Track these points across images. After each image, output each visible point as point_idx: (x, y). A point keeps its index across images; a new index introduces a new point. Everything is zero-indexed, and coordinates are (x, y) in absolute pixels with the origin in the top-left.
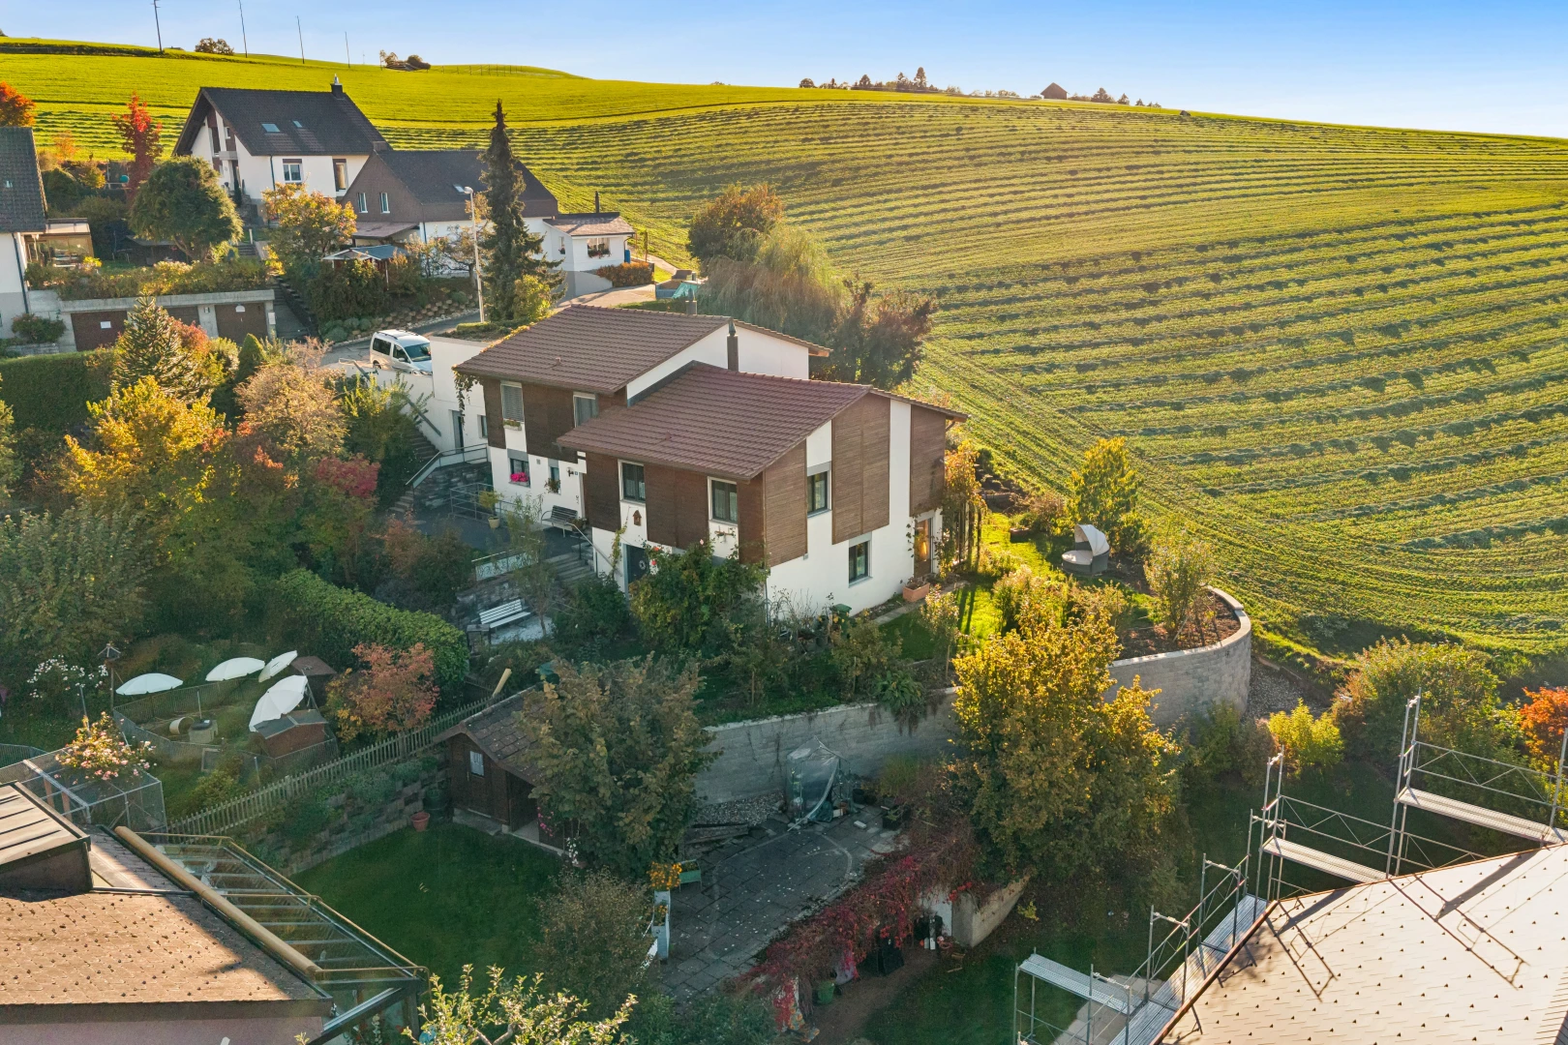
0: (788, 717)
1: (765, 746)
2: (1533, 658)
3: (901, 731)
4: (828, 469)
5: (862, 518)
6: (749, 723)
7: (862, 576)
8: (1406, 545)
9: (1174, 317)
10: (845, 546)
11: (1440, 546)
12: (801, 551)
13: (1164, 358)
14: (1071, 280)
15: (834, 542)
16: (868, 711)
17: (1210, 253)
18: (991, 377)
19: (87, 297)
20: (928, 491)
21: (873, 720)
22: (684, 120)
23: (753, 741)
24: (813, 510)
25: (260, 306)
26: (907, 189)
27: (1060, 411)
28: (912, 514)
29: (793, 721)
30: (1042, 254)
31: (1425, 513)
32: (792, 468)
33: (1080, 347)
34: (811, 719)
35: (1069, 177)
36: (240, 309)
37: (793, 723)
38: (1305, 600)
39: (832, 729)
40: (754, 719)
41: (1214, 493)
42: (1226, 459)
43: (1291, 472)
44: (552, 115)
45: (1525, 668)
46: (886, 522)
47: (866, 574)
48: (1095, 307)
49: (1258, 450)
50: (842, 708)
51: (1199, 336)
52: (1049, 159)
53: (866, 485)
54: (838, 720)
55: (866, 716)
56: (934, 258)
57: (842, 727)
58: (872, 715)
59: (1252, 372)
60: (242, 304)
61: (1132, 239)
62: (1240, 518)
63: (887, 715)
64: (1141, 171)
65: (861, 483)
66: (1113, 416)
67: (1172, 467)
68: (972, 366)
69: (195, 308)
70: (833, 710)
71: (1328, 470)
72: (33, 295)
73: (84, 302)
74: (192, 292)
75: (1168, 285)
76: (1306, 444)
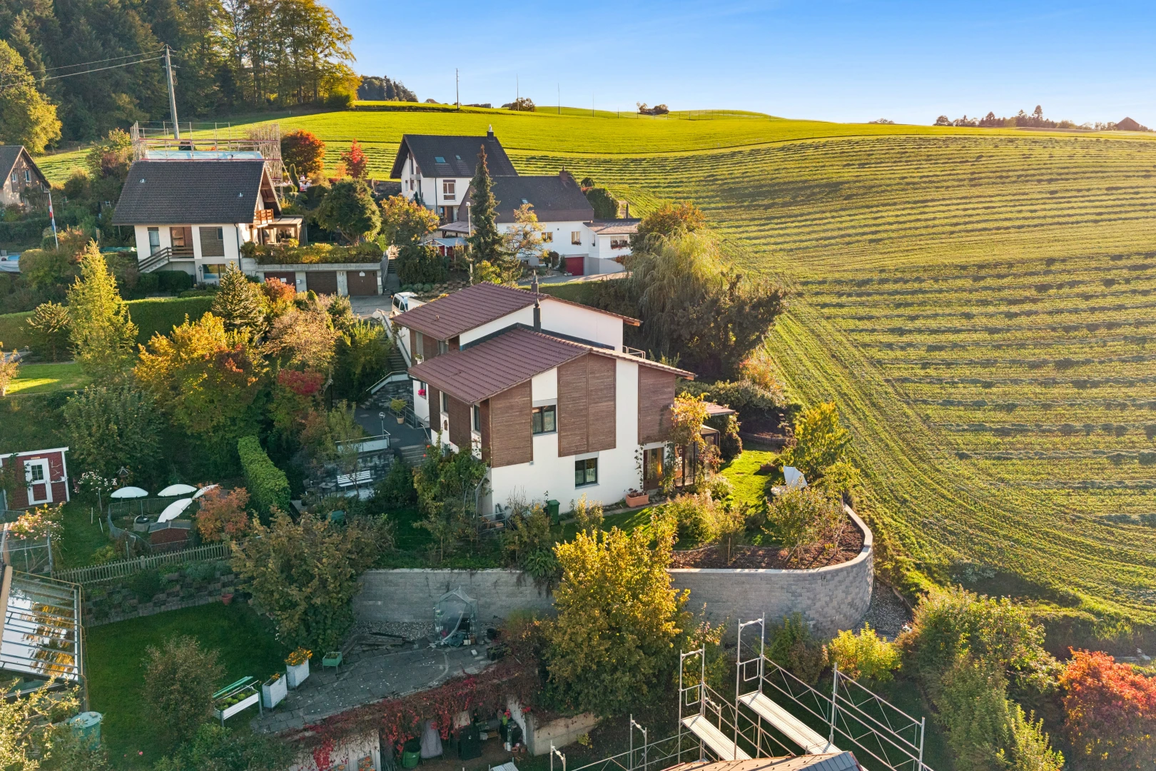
0: (456, 571)
1: (438, 589)
2: (1136, 627)
3: (540, 594)
4: (555, 403)
5: (588, 441)
6: (429, 570)
7: (592, 482)
8: (1101, 517)
9: (1043, 313)
10: (571, 460)
11: (1134, 522)
12: (528, 457)
13: (1008, 346)
14: (977, 279)
15: (560, 455)
16: (516, 576)
17: (1120, 263)
18: (853, 350)
19: (271, 263)
20: (657, 428)
21: (519, 582)
22: (768, 151)
23: (430, 583)
24: (542, 431)
25: (374, 273)
26: (900, 204)
27: (887, 381)
28: (642, 442)
29: (459, 574)
30: (969, 257)
31: (1144, 494)
32: (518, 400)
33: (943, 332)
34: (472, 575)
35: (1049, 196)
36: (362, 274)
37: (460, 576)
38: (971, 549)
39: (489, 584)
40: (433, 568)
41: (962, 456)
42: (997, 430)
43: (1045, 446)
44: (682, 147)
45: (1124, 634)
46: (612, 445)
47: (596, 482)
48: (982, 301)
49: (1030, 426)
50: (498, 570)
51: (1054, 329)
52: (1039, 181)
53: (591, 418)
54: (493, 579)
55: (514, 579)
56: (880, 256)
57: (496, 584)
58: (519, 579)
59: (1077, 362)
60: (364, 271)
61: (1059, 248)
62: (968, 479)
63: (530, 580)
64: (1119, 191)
65: (587, 416)
66: (926, 388)
67: (943, 433)
68: (844, 340)
69: (335, 272)
70: (489, 571)
71: (1082, 448)
72: (244, 261)
73: (269, 266)
74: (331, 262)
75: (1060, 286)
76: (1078, 425)
